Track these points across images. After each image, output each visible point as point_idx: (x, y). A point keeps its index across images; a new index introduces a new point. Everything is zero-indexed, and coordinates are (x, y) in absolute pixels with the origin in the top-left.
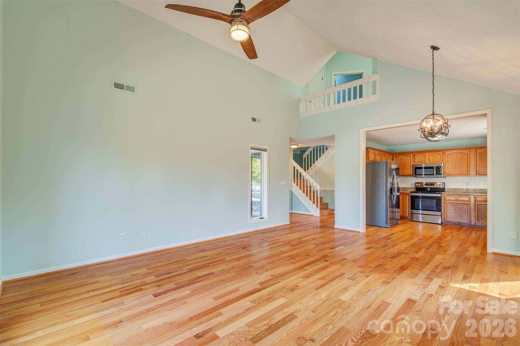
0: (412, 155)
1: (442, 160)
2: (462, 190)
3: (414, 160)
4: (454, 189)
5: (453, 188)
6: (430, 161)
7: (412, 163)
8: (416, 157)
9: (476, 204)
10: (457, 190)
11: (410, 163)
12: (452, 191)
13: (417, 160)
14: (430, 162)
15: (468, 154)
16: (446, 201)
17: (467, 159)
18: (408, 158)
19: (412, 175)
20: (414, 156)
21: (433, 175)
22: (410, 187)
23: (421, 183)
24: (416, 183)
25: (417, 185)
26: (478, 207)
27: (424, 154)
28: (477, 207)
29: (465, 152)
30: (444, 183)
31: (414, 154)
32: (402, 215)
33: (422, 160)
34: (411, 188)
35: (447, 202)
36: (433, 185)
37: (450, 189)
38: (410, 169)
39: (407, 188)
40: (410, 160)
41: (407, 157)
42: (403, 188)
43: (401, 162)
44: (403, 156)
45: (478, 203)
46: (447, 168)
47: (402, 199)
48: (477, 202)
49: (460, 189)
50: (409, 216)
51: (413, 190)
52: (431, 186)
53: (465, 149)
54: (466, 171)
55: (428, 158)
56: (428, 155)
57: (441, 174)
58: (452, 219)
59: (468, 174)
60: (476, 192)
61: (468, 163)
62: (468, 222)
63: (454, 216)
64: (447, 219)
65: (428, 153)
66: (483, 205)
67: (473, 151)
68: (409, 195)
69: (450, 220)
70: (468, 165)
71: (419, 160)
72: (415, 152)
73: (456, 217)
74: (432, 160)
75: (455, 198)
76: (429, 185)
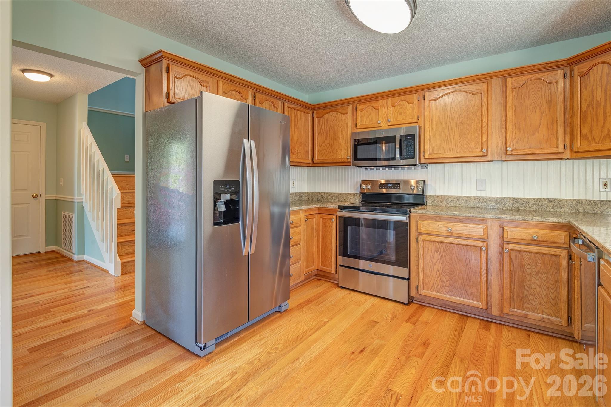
0: (350, 107)
1: (416, 117)
2: (466, 201)
3: (355, 122)
4: (448, 197)
5: (445, 196)
6: (387, 123)
7: (350, 131)
8: (359, 113)
9: (506, 250)
10: (455, 200)
11: (346, 129)
12: (442, 202)
13: (362, 121)
15: (482, 93)
16: (422, 236)
17: (480, 110)
18: (342, 117)
19: (350, 161)
20: (355, 111)
21: (394, 159)
22: (352, 192)
23: (373, 183)
24: (363, 182)
25: (364, 186)
26: (511, 260)
27: (375, 104)
28: (507, 260)
29: (477, 87)
30: (424, 181)
31: (355, 106)
32: (322, 267)
33: (372, 121)
34: (355, 194)
35: (424, 240)
36: (397, 186)
37: (438, 197)
38: (345, 144)
39: (346, 194)
40: (347, 121)
41: (342, 113)
42: (338, 194)
43: (328, 130)
44: (332, 113)
45: (512, 246)
46: (430, 139)
47: (322, 226)
48: (508, 243)
49: (462, 197)
50: (336, 273)
51: (358, 200)
52: (394, 189)
53: (477, 79)
54: (477, 146)
55: (384, 114)
56: (384, 106)
57: (413, 158)
58: (438, 292)
59: (481, 154)
60: (504, 207)
61: (482, 121)
62: (481, 307)
63: (443, 281)
64: (423, 289)
65: (385, 100)
66: (527, 254)
67: (496, 83)
68: (336, 216)
69: (432, 293)
70: (482, 126)
71: (365, 122)
72: (357, 101)
73: (448, 287)
74: (395, 120)
75: (445, 228)
76: (388, 187)
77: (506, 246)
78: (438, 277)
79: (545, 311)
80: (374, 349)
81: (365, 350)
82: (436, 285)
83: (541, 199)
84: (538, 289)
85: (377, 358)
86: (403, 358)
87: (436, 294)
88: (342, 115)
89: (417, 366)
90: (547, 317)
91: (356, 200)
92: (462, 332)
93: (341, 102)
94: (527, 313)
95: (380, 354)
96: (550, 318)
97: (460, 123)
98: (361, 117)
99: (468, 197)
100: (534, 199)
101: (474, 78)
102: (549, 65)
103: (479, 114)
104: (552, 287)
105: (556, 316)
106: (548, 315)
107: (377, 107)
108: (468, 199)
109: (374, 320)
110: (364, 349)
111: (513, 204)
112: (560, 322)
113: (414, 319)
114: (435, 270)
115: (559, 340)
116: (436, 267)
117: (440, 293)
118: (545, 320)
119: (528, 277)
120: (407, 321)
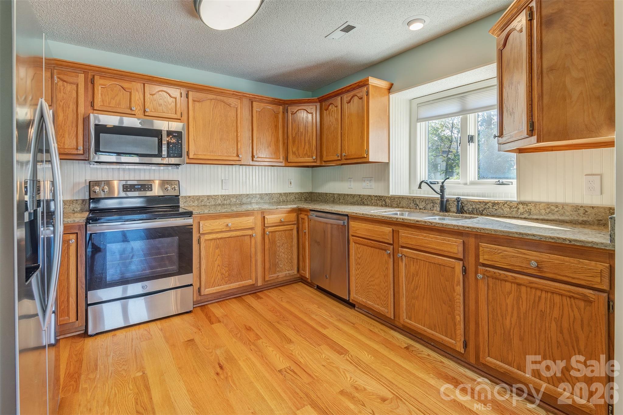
0: (81, 76)
1: (179, 114)
2: (215, 199)
3: (90, 99)
4: (200, 197)
5: (197, 196)
6: (145, 111)
7: (82, 110)
8: (98, 89)
9: (266, 233)
10: (206, 199)
11: (72, 106)
12: (194, 202)
13: (103, 101)
14: (146, 114)
15: (237, 109)
16: (204, 234)
17: (235, 122)
18: (63, 85)
19: (81, 152)
20: (91, 84)
21: (159, 155)
24: (93, 184)
25: (97, 189)
26: (269, 240)
27: (126, 85)
28: (267, 241)
29: (233, 101)
30: (179, 182)
31: (90, 77)
33: (119, 104)
35: (206, 240)
36: (148, 188)
37: (190, 197)
38: (74, 129)
40: (74, 95)
46: (194, 139)
49: (211, 196)
50: (77, 320)
51: (79, 209)
52: (145, 190)
53: (233, 94)
54: (234, 152)
55: (138, 100)
56: (137, 90)
57: (181, 156)
58: (218, 286)
59: (237, 158)
60: (241, 202)
61: (237, 131)
62: (252, 283)
63: (223, 274)
64: (205, 289)
65: (139, 84)
66: (277, 232)
67: (246, 102)
68: (76, 234)
69: (214, 288)
70: (237, 135)
71: (109, 103)
72: (94, 71)
73: (227, 277)
74: (153, 110)
75: (225, 224)
76: (136, 188)
77: (266, 229)
78: (219, 272)
79: (287, 268)
80: (226, 358)
81: (222, 364)
82: (217, 279)
83: (262, 194)
84: (283, 255)
85: (239, 362)
86: (252, 347)
87: (218, 288)
88: (65, 83)
89: (267, 344)
90: (288, 272)
91: (76, 210)
92: (252, 307)
93: (64, 63)
94: (278, 274)
95: (236, 357)
96: (290, 272)
97: (220, 129)
98: (102, 95)
99: (216, 196)
100: (259, 194)
101: (232, 93)
102: (276, 101)
103: (235, 124)
104: (289, 251)
105: (292, 270)
106: (288, 271)
107: (129, 88)
108: (215, 197)
109: (186, 340)
110: (219, 364)
111: (247, 199)
112: (294, 272)
113: (213, 319)
114: (216, 266)
115: (293, 285)
116: (217, 263)
117: (221, 286)
118: (287, 275)
119: (278, 249)
120: (212, 323)
